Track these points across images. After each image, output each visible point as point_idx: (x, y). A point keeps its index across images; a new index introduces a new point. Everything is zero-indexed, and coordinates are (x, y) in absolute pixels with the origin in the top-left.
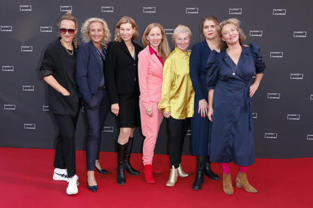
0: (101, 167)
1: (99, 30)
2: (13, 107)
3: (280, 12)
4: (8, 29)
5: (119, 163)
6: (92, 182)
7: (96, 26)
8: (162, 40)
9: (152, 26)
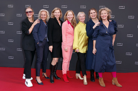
1: (45, 15)
2: (4, 49)
3: (122, 7)
4: (3, 15)
5: (51, 74)
7: (44, 13)
8: (73, 18)
9: (68, 11)
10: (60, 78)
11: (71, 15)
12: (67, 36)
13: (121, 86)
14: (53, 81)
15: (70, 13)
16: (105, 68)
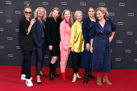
0: (43, 74)
2: (3, 47)
5: (50, 72)
6: (39, 80)
8: (71, 17)
9: (66, 10)
10: (59, 76)
11: (68, 14)
12: (65, 35)
13: (111, 84)
14: (53, 79)
15: (67, 13)
16: (101, 68)
